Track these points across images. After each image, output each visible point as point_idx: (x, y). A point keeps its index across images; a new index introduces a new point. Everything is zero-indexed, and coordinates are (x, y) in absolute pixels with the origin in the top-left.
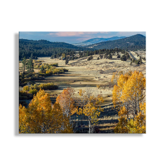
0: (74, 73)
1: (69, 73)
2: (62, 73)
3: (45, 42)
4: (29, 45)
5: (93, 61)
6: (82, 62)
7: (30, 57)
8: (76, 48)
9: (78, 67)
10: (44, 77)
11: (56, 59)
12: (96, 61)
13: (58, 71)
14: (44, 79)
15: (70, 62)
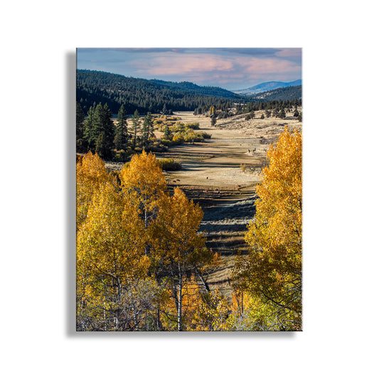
0: (219, 142)
1: (212, 140)
2: (199, 141)
4: (164, 91)
5: (254, 122)
6: (237, 123)
7: (161, 110)
9: (229, 131)
10: (167, 147)
11: (201, 116)
12: (258, 121)
13: (194, 136)
14: (166, 151)
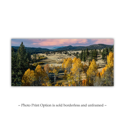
0: (49, 59)
2: (45, 59)
3: (40, 48)
4: (35, 49)
5: (55, 55)
7: (35, 53)
8: (50, 50)
9: (51, 57)
10: (40, 60)
11: (44, 54)
15: (48, 55)
